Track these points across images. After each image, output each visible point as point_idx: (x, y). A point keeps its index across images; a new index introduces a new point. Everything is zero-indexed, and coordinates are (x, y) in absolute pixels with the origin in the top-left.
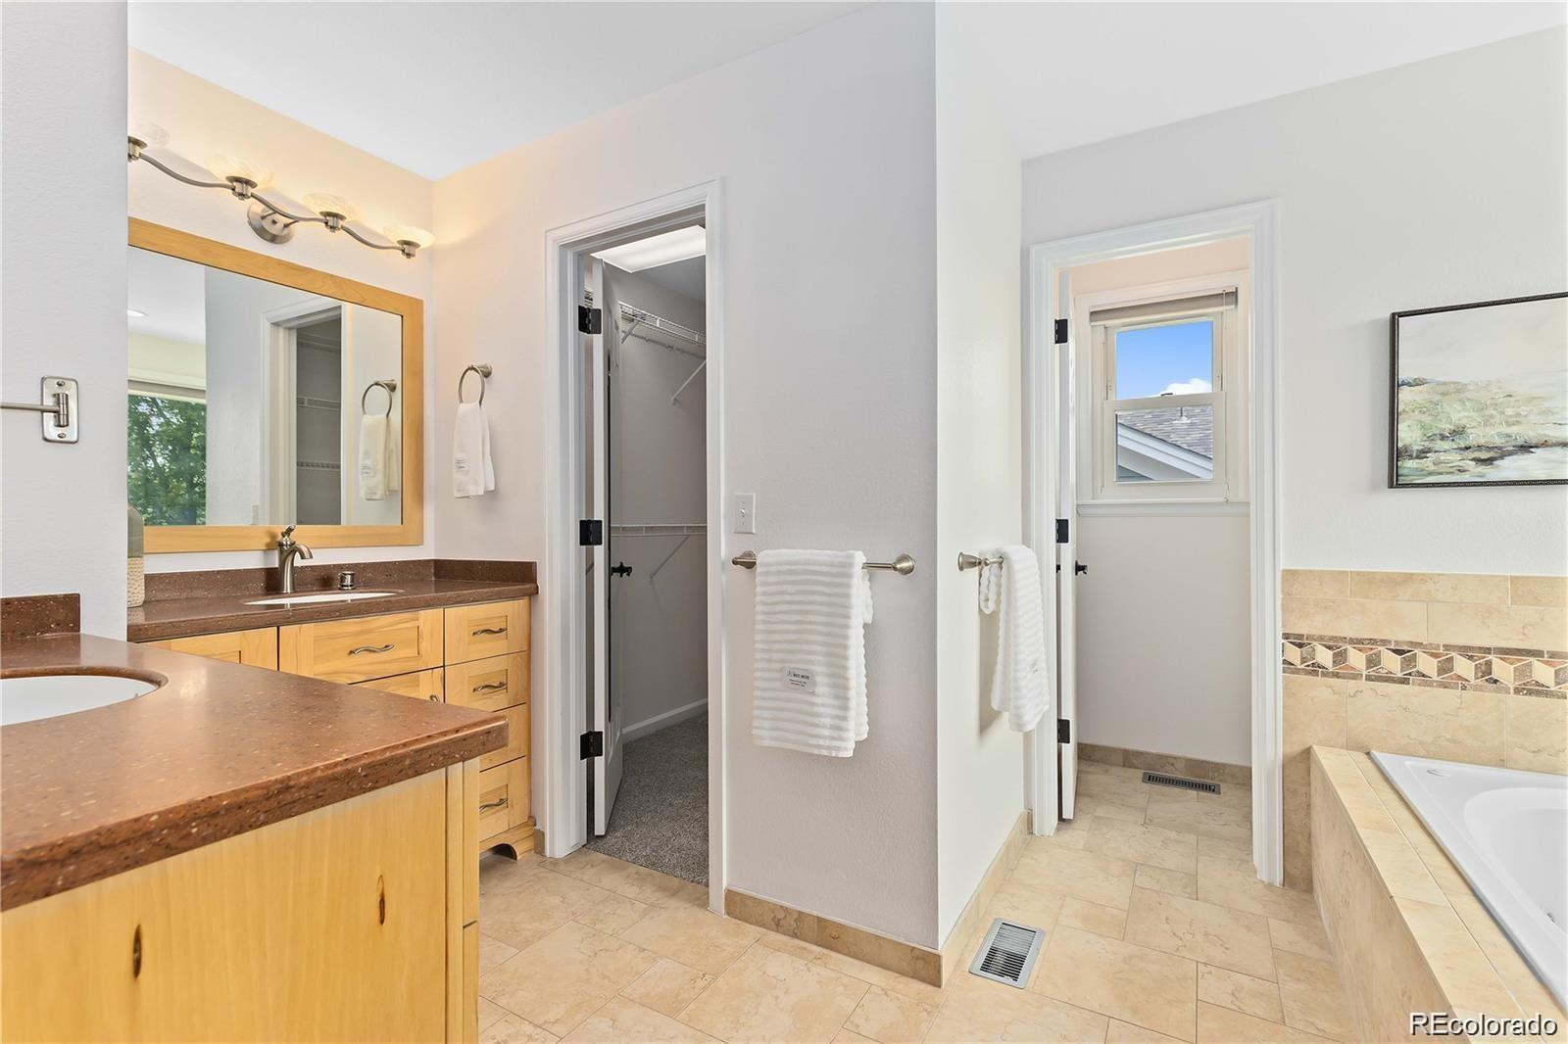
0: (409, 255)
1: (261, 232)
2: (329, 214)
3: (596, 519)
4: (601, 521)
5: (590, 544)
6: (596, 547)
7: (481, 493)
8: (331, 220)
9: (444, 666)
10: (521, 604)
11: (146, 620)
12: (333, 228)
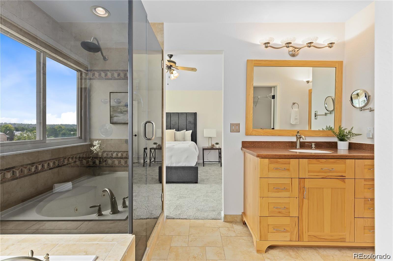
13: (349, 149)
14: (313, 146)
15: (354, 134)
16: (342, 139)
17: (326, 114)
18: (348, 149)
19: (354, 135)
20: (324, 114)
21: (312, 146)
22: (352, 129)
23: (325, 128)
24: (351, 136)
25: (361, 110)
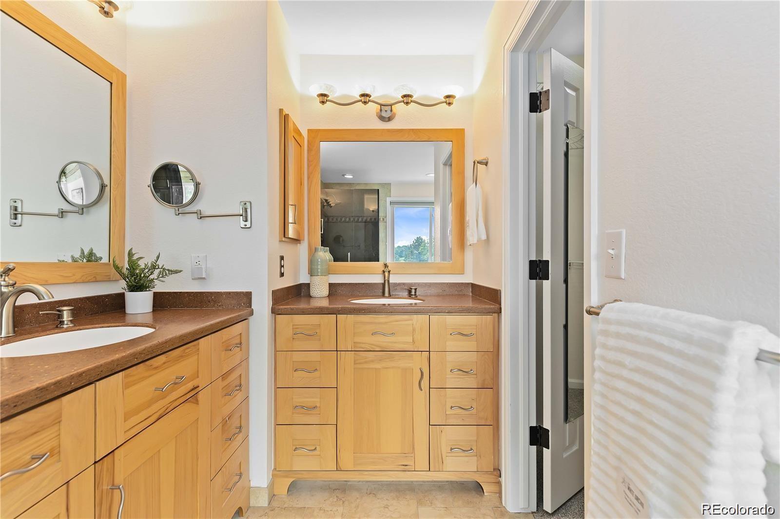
0: (450, 104)
1: (382, 118)
2: (405, 96)
3: (544, 259)
4: (548, 261)
5: (540, 279)
6: (544, 281)
7: (475, 242)
8: (407, 98)
9: (429, 352)
10: (489, 318)
11: (329, 304)
12: (407, 103)
13: (154, 311)
14: (66, 316)
15: (168, 270)
16: (138, 286)
17: (62, 214)
18: (152, 311)
19: (166, 273)
20: (56, 212)
21: (60, 316)
22: (158, 257)
23: (77, 255)
24: (161, 276)
25: (177, 212)
